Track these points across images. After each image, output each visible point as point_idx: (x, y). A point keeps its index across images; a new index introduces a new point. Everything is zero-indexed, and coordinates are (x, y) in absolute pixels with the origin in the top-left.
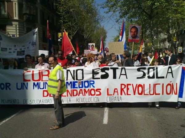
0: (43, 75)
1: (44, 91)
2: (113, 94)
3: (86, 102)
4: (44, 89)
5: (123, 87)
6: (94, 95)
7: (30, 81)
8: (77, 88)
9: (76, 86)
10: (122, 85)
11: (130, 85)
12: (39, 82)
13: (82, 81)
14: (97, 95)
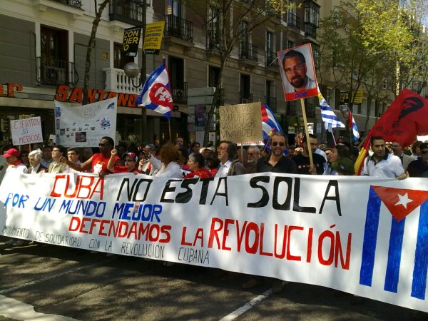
0: (81, 186)
1: (74, 218)
2: (193, 243)
3: (137, 256)
4: (75, 215)
5: (217, 226)
6: (156, 240)
7: (59, 195)
8: (129, 218)
9: (128, 215)
10: (214, 220)
11: (232, 222)
12: (71, 199)
13: (141, 203)
14: (161, 241)
